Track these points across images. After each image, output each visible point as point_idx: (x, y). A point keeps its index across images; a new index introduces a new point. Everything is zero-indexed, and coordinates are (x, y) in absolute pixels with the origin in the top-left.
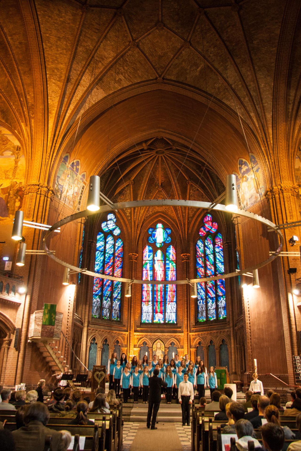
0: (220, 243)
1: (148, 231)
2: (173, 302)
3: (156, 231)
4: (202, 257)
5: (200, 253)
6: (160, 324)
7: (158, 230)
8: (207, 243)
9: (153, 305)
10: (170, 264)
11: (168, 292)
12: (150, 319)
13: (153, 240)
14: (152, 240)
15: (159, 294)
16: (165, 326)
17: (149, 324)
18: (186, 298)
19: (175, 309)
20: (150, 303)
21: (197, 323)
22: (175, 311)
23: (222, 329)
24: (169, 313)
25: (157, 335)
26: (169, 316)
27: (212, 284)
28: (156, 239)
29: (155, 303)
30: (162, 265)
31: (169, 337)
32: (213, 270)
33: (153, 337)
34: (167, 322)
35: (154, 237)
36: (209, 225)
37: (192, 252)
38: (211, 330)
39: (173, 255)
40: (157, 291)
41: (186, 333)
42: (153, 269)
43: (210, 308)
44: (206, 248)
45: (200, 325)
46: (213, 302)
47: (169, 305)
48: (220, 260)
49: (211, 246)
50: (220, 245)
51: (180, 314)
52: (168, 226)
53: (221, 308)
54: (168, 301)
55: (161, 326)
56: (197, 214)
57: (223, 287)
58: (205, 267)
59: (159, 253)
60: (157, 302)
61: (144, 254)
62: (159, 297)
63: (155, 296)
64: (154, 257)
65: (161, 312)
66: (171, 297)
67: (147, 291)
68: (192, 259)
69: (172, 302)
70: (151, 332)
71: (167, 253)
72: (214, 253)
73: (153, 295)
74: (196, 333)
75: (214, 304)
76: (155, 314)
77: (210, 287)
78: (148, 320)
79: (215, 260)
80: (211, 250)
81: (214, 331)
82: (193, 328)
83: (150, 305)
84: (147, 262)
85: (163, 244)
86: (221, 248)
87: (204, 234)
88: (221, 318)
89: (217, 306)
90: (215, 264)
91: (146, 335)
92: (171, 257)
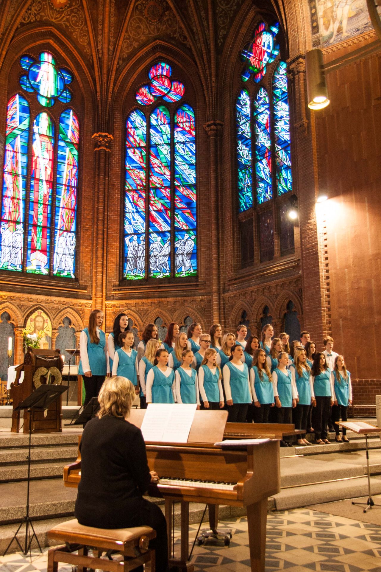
0: (188, 124)
1: (19, 61)
2: (70, 232)
3: (39, 68)
4: (140, 147)
5: (138, 139)
6: (39, 276)
7: (43, 66)
8: (157, 120)
9: (26, 233)
10: (68, 149)
11: (61, 209)
12: (19, 262)
13: (32, 88)
14: (28, 85)
15: (41, 209)
16: (52, 282)
17: (16, 273)
18: (100, 228)
19: (73, 247)
20: (20, 227)
21: (123, 281)
22: (72, 252)
23: (188, 296)
24: (61, 255)
25: (36, 300)
26: (61, 261)
27: (162, 204)
28: (38, 86)
29: (31, 229)
30: (50, 147)
31: (60, 306)
32: (168, 177)
33: (26, 303)
34: (55, 272)
35: (35, 79)
36: (163, 84)
37: (118, 133)
38: (160, 297)
39: (73, 132)
40: (37, 202)
41: (99, 300)
42: (29, 152)
43: (156, 253)
44: (152, 131)
45: (130, 285)
46: (164, 242)
47: (62, 239)
48: (185, 160)
49: (166, 129)
50: (187, 129)
51: (85, 258)
52: (67, 65)
53: (183, 254)
54: (58, 227)
55: (43, 281)
56: (139, 55)
57: (191, 214)
58: (149, 169)
59: (44, 118)
60: (35, 226)
61: (10, 113)
62: (41, 217)
63: (32, 213)
64: (31, 124)
65: (43, 251)
66: (66, 220)
67: (13, 198)
68: (117, 148)
69: (67, 231)
70: (23, 291)
71: (62, 125)
72: (172, 144)
73: (27, 209)
74: (123, 302)
75: (166, 245)
76: (29, 252)
77: (159, 211)
78: (12, 265)
79: (173, 159)
80: (165, 137)
81: (170, 299)
82: (115, 290)
83: (18, 232)
84: (15, 131)
85: (53, 102)
86: (189, 136)
87: (150, 100)
88: (184, 275)
89: (174, 250)
90: (172, 166)
91: (11, 298)
92: (70, 135)
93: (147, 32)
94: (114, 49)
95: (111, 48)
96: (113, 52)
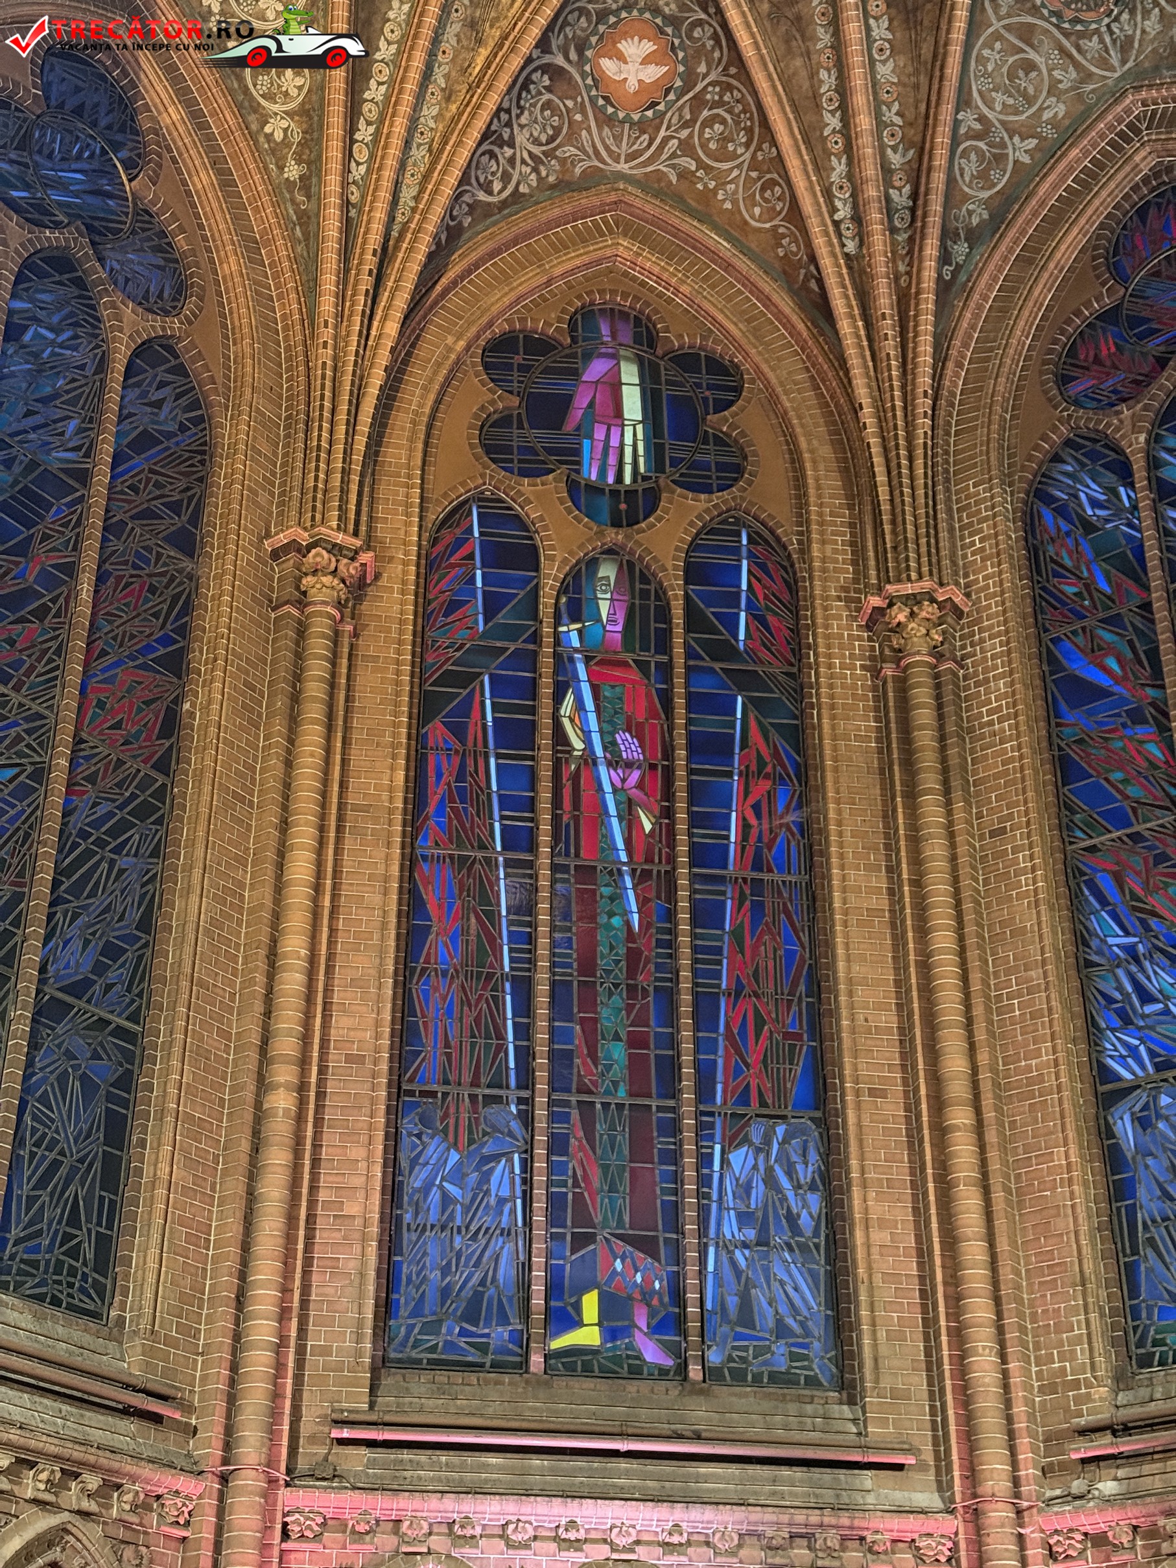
9: (538, 1147)
16: (701, 1416)
18: (954, 1068)
25: (604, 1535)
56: (1049, 191)
91: (453, 1534)
93: (1067, 77)
94: (914, 196)
95: (901, 197)
96: (913, 210)
